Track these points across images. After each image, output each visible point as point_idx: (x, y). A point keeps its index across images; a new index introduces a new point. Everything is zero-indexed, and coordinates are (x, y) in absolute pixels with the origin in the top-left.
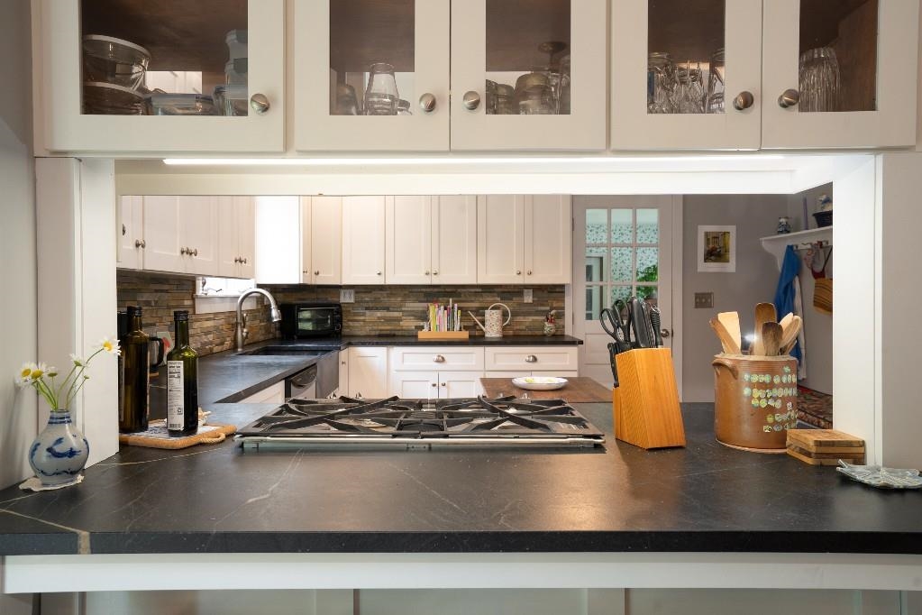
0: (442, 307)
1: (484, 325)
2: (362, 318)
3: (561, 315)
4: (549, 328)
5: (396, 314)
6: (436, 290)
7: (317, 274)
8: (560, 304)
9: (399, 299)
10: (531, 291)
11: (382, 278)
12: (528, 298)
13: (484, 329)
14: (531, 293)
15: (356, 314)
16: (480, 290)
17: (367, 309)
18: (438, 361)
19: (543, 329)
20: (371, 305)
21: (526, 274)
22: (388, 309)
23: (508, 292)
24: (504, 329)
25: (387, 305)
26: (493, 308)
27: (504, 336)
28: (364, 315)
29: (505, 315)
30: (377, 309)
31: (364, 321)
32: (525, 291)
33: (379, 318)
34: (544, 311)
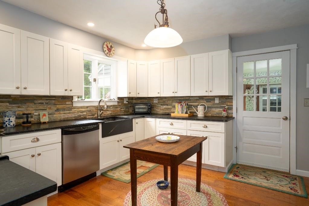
0: (180, 105)
1: (197, 111)
2: (160, 108)
3: (231, 109)
4: (224, 114)
5: (170, 107)
6: (183, 98)
7: (139, 94)
8: (231, 104)
9: (171, 102)
10: (218, 98)
11: (159, 94)
12: (217, 101)
13: (197, 113)
14: (218, 99)
15: (158, 107)
16: (198, 98)
17: (161, 105)
18: (171, 125)
19: (221, 114)
20: (162, 104)
21: (209, 92)
22: (167, 105)
23: (209, 99)
24: (205, 113)
25: (167, 104)
26: (201, 105)
27: (205, 116)
28: (160, 107)
29: (205, 108)
30: (164, 105)
31: (160, 109)
32: (216, 98)
33: (165, 108)
34: (224, 107)
